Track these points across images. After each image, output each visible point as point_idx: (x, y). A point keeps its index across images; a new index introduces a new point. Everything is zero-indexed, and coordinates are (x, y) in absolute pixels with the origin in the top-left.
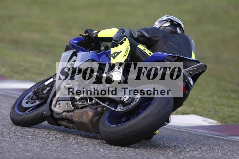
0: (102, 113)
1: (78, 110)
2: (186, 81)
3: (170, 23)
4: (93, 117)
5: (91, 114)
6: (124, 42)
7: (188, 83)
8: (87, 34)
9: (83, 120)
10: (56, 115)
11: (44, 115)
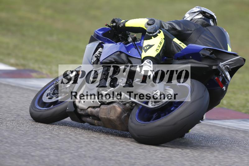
0: (131, 110)
1: (105, 106)
2: (223, 75)
3: (203, 15)
4: (121, 114)
5: (119, 110)
6: (158, 35)
7: (225, 77)
8: (114, 24)
9: (111, 117)
10: (80, 111)
11: (67, 111)
